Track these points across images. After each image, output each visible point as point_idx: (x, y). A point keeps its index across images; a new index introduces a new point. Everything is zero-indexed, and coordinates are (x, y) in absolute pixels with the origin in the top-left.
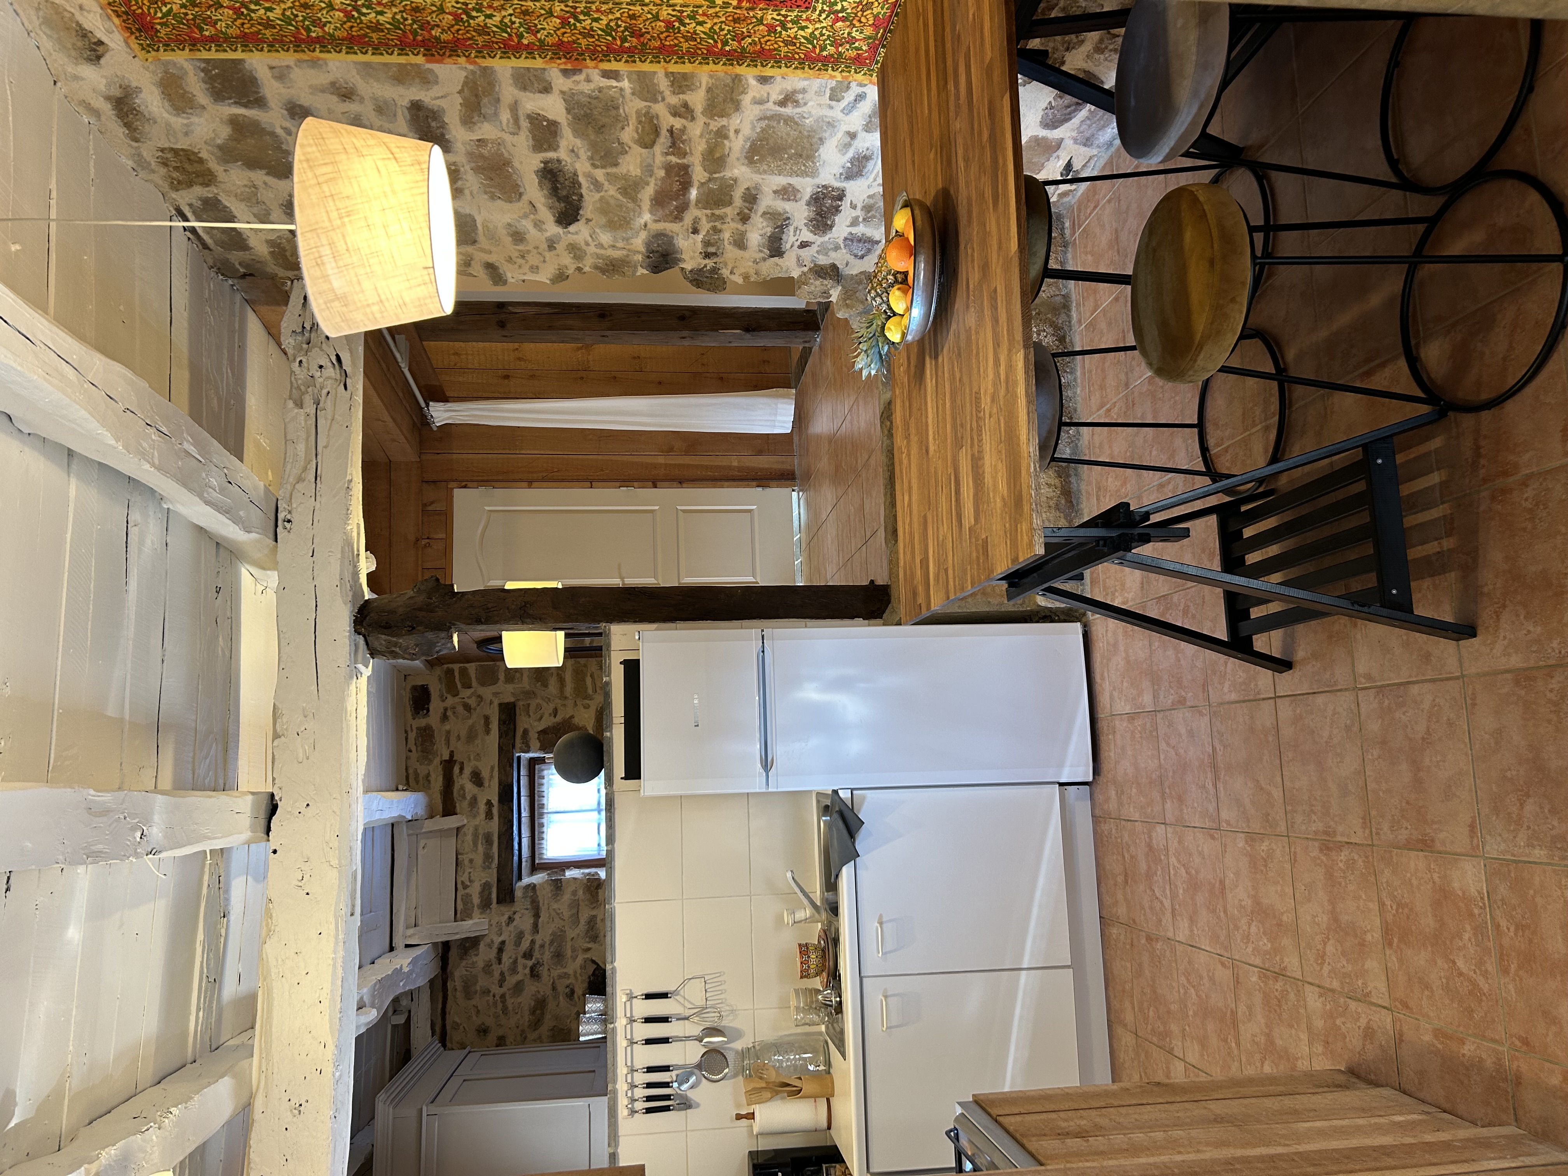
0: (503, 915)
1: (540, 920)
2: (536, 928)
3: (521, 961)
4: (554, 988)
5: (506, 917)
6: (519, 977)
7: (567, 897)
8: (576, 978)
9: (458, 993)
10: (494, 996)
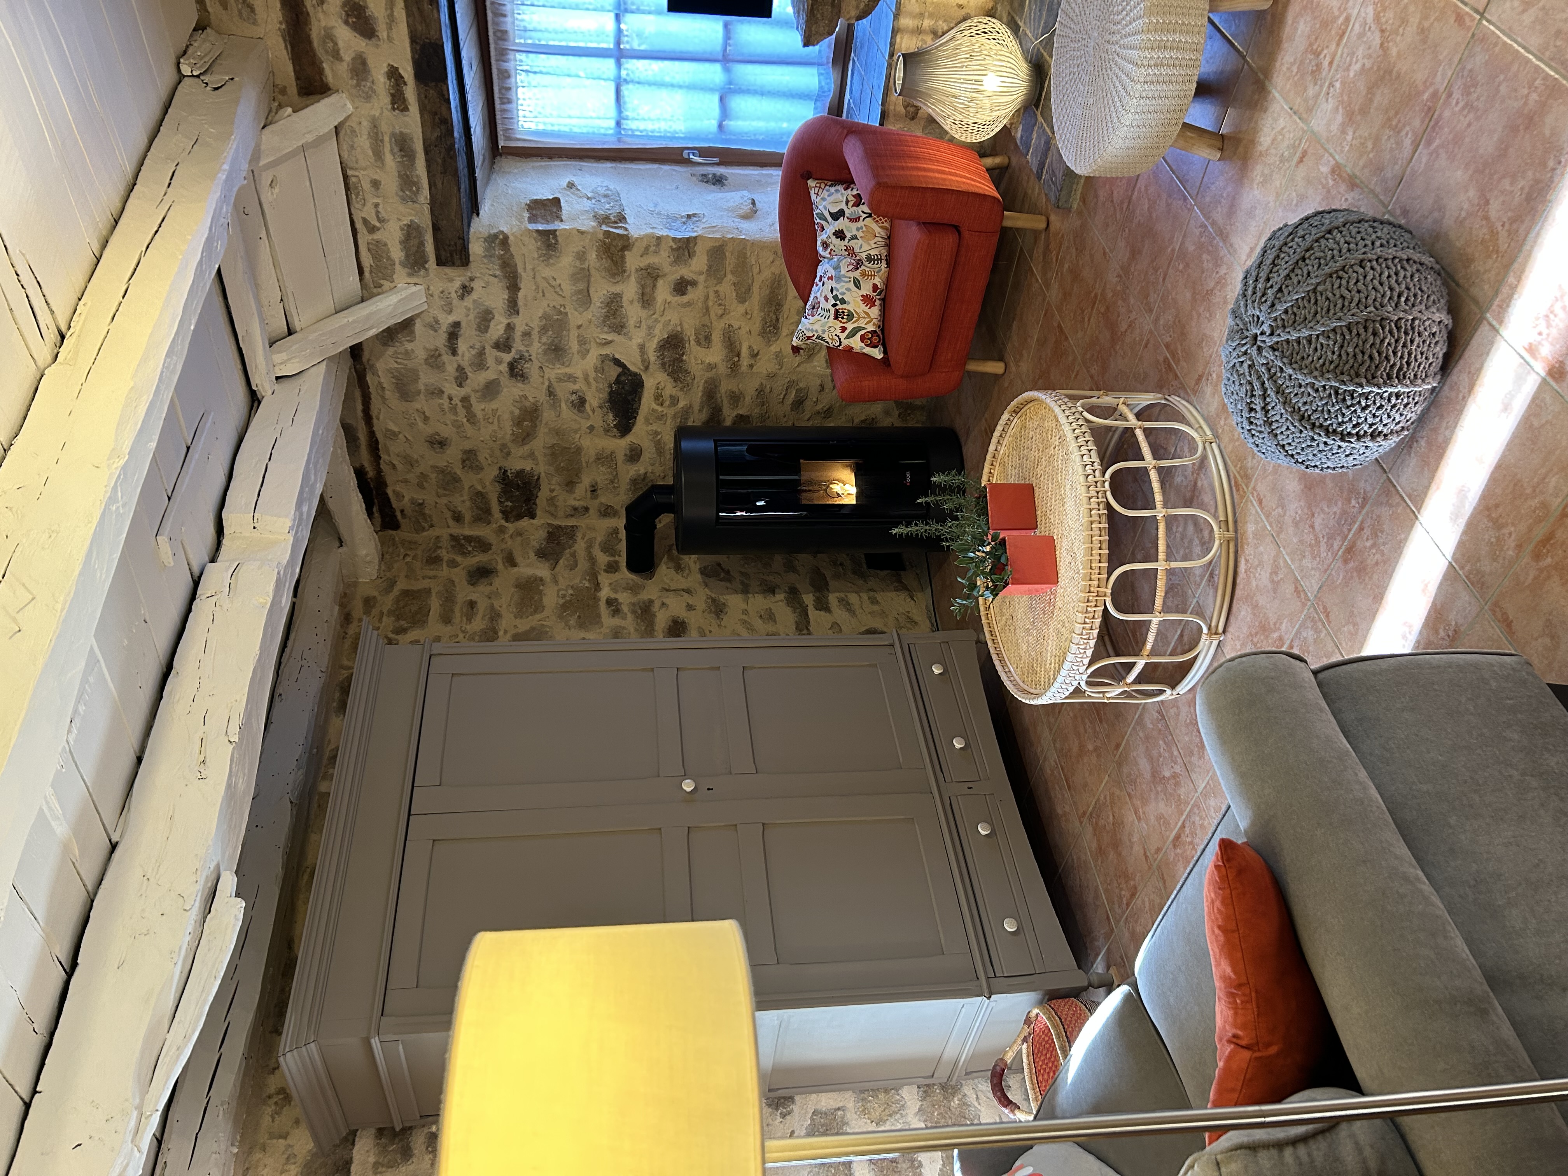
0: (451, 280)
1: (521, 294)
2: (513, 306)
3: (491, 354)
4: (551, 393)
5: (457, 284)
6: (489, 375)
7: (566, 261)
8: (588, 384)
9: (387, 392)
10: (451, 399)
